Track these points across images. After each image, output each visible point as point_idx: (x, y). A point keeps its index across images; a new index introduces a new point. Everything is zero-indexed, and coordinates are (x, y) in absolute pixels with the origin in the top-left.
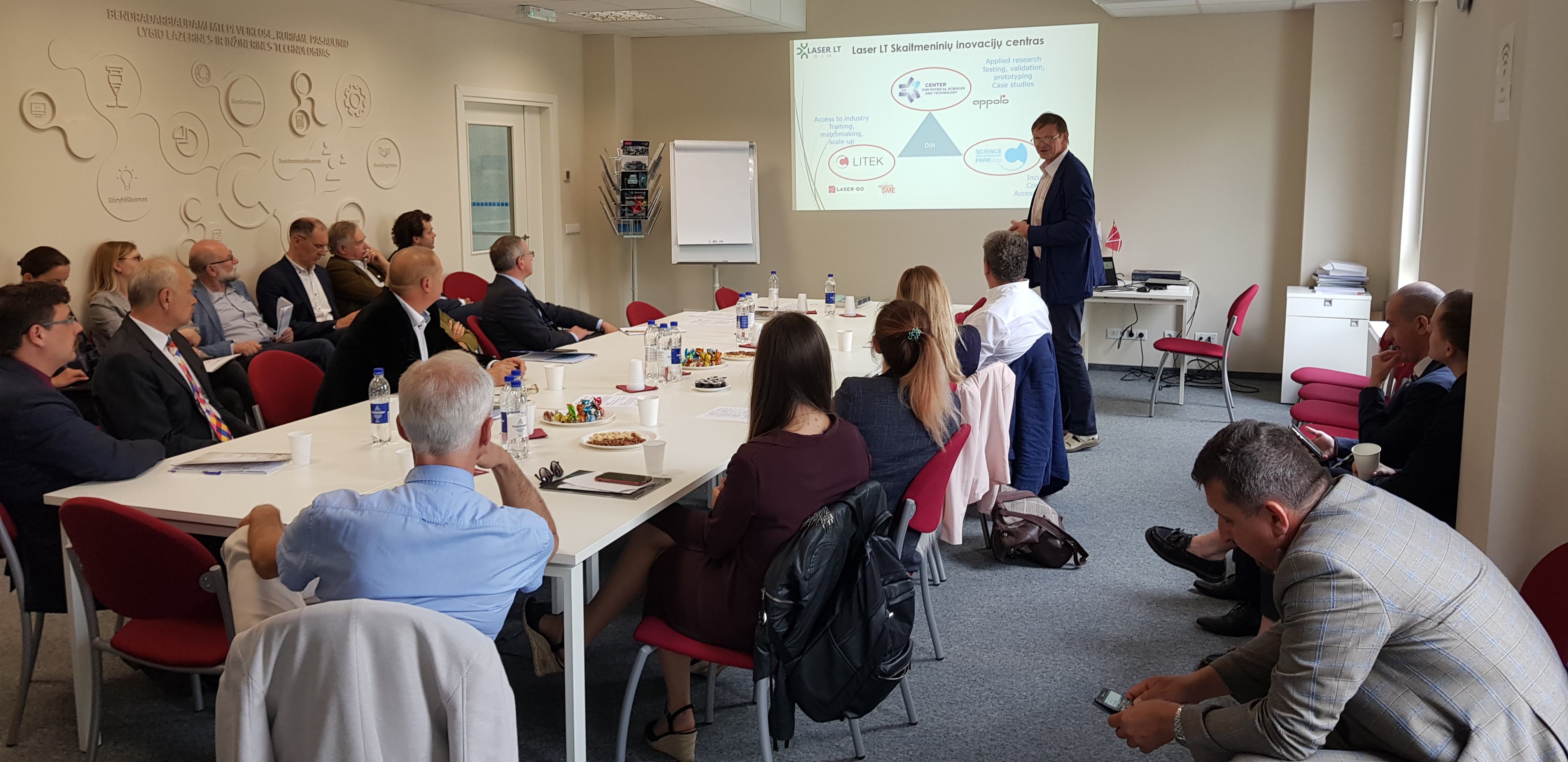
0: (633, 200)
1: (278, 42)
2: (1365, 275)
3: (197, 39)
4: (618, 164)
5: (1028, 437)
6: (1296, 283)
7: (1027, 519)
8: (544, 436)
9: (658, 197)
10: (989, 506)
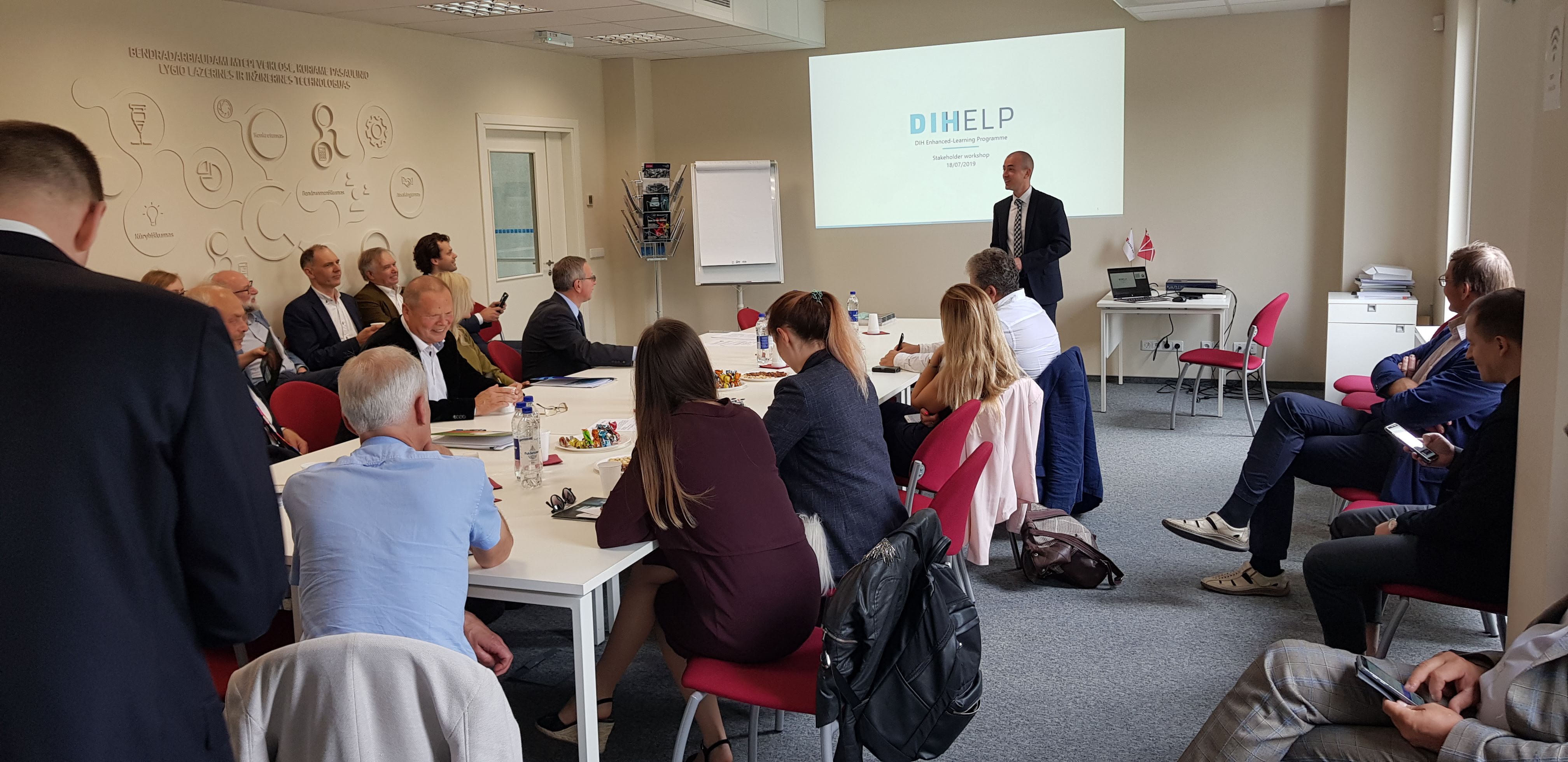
0: (656, 223)
1: (299, 75)
2: (1410, 278)
3: (218, 75)
4: (640, 187)
5: (1058, 454)
6: (1338, 289)
7: (1058, 538)
8: (559, 462)
9: (680, 219)
10: (1018, 525)
